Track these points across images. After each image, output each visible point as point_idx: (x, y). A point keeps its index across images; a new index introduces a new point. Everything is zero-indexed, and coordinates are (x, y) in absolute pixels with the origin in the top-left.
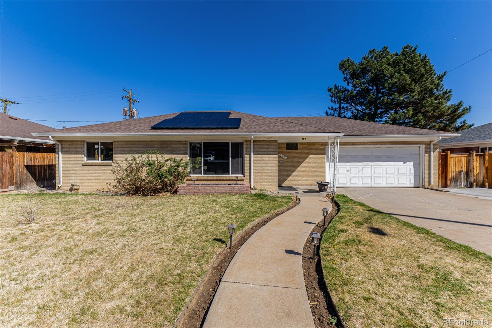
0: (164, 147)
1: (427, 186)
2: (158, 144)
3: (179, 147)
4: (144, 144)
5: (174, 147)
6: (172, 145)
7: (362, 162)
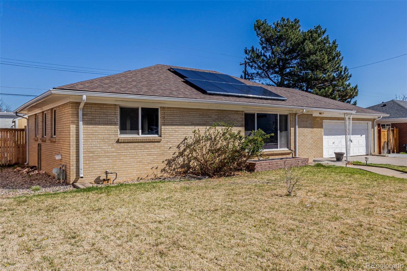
0: (222, 117)
1: (373, 154)
2: (216, 113)
3: (236, 118)
4: (200, 113)
5: (232, 118)
6: (230, 116)
7: (341, 135)
